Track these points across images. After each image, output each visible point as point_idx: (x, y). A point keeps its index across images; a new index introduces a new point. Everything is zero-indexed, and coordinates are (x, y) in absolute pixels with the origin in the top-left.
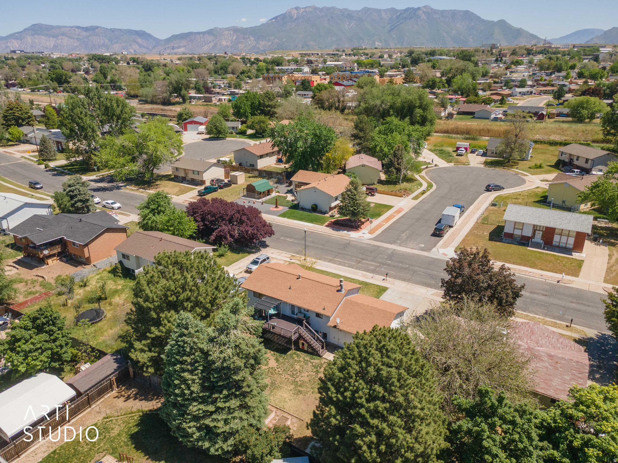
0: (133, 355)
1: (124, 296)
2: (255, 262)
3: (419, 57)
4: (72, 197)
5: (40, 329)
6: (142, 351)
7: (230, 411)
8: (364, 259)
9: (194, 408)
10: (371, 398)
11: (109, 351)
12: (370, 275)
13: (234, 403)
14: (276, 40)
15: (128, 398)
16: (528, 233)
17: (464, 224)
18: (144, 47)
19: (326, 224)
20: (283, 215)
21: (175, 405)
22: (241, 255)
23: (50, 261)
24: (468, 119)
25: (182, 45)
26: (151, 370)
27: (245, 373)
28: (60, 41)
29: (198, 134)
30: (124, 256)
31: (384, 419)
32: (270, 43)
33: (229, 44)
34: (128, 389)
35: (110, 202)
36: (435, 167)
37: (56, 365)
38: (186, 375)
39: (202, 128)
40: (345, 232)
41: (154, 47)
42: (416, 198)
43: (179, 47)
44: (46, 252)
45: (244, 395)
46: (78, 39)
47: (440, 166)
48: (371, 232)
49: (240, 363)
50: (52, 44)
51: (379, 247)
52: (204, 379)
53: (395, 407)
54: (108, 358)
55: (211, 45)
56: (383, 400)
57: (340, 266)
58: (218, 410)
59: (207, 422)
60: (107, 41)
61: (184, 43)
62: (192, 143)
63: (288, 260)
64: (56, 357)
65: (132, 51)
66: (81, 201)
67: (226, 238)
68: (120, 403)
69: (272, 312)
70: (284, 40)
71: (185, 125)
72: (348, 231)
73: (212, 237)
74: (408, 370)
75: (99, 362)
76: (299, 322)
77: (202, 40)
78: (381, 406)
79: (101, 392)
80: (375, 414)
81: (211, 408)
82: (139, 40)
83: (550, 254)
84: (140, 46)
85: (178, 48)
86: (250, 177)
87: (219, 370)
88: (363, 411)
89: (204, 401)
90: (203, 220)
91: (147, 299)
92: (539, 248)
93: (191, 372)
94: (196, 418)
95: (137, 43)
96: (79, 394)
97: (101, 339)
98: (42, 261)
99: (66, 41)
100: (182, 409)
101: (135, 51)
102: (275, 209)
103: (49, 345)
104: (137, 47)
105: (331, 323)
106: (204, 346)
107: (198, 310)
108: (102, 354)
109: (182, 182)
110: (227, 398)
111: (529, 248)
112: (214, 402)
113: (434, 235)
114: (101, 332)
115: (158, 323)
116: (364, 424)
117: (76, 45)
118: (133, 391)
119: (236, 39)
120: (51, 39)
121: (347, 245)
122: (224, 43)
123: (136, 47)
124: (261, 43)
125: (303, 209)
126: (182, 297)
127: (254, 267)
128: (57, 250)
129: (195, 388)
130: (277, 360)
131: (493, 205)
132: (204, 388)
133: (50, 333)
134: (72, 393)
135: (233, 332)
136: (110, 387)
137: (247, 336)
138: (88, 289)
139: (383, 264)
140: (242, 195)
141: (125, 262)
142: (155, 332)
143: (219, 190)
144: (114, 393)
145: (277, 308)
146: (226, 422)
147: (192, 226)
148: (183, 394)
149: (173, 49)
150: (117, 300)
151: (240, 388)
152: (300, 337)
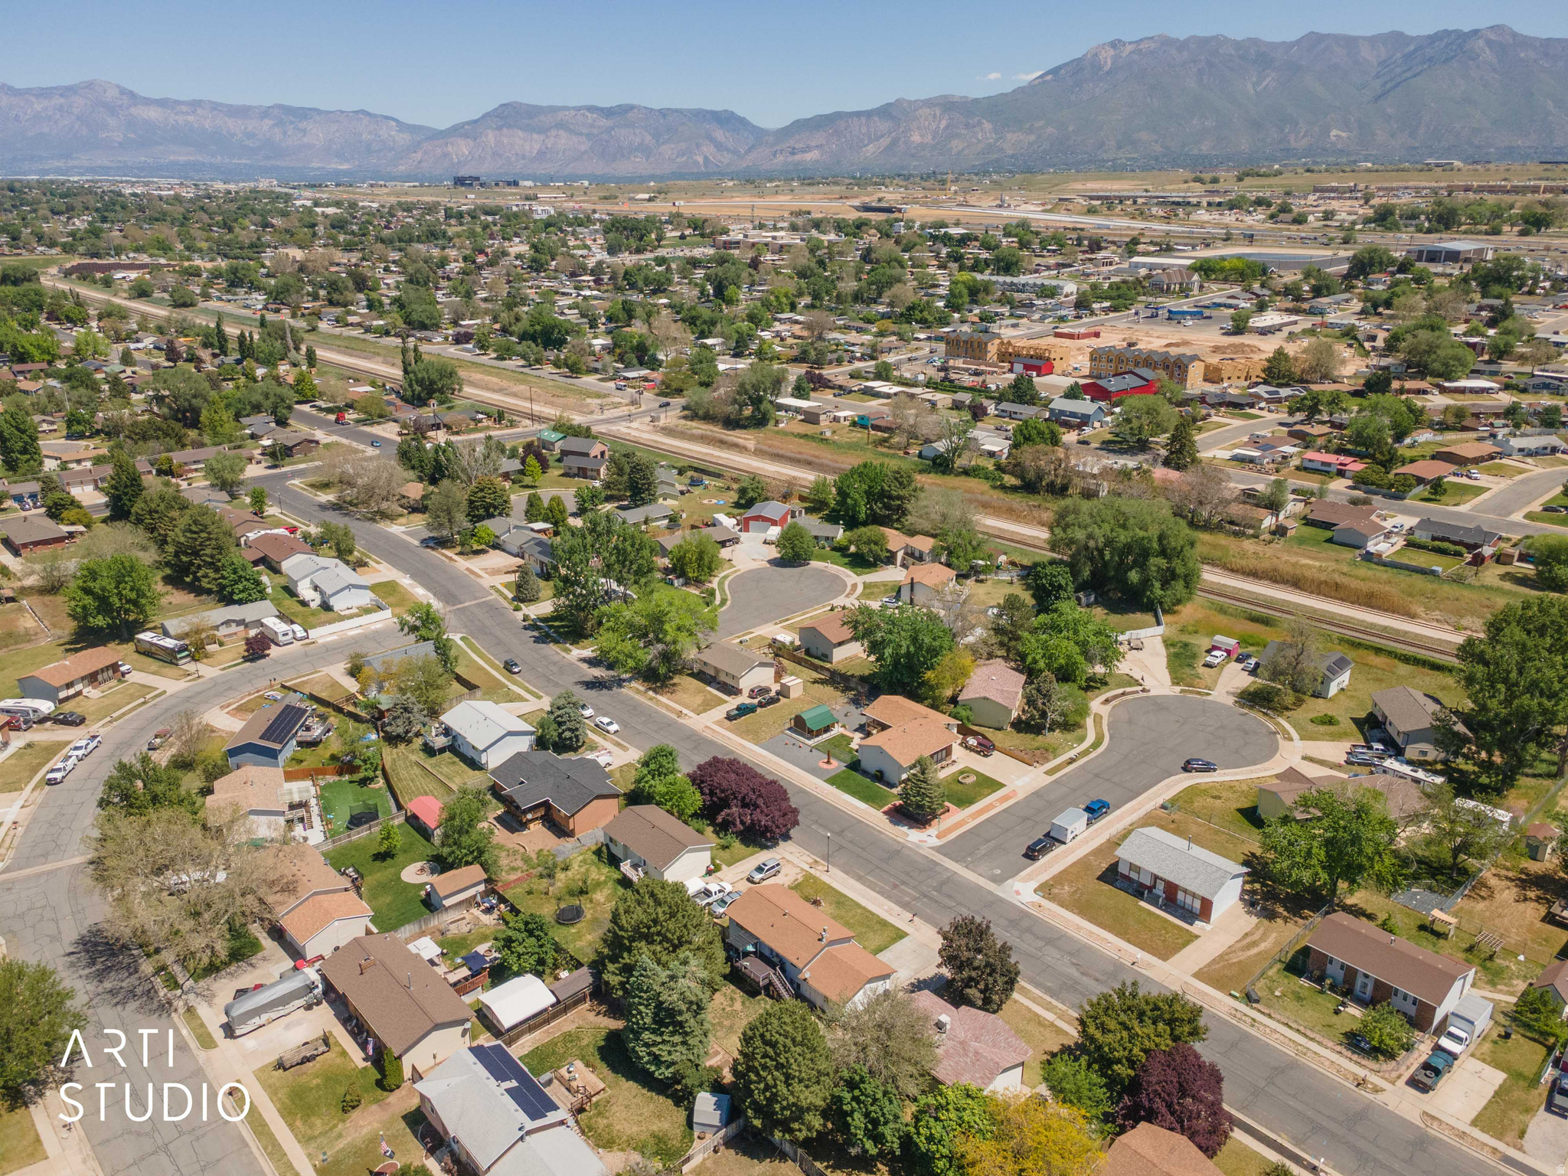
0: (605, 977)
1: (607, 891)
2: (760, 869)
3: (1371, 258)
4: (560, 724)
5: (531, 933)
6: (614, 973)
7: (674, 1045)
8: (904, 883)
9: (646, 1036)
10: (765, 1056)
11: (585, 960)
12: (897, 909)
13: (677, 1039)
14: (1050, 130)
15: (599, 1013)
16: (1147, 881)
17: (1086, 841)
18: (728, 150)
19: (886, 808)
20: (832, 781)
21: (632, 1031)
22: (751, 849)
23: (532, 825)
24: (1317, 543)
25: (813, 144)
26: (620, 993)
27: (687, 1016)
28: (552, 140)
29: (765, 542)
30: (611, 840)
31: (770, 1073)
32: (1032, 138)
33: (928, 139)
34: (600, 1004)
35: (606, 720)
36: (1142, 694)
37: (540, 968)
38: (641, 1008)
39: (774, 532)
40: (905, 829)
41: (749, 150)
42: (1049, 773)
43: (807, 149)
44: (529, 816)
45: (686, 1034)
46: (589, 136)
47: (1152, 693)
48: (938, 837)
49: (684, 1007)
50: (537, 147)
51: (937, 864)
52: (656, 1014)
53: (779, 1067)
54: (585, 970)
55: (885, 142)
56: (772, 1059)
57: (869, 891)
58: (664, 1042)
59: (654, 1049)
60: (648, 138)
61: (819, 138)
62: (750, 571)
63: (806, 867)
64: (541, 962)
65: (700, 159)
66: (569, 730)
67: (735, 825)
68: (591, 1016)
69: (750, 948)
70: (1071, 129)
71: (747, 520)
72: (911, 827)
73: (719, 819)
74: (793, 1040)
75: (576, 973)
76: (773, 966)
77: (864, 130)
78: (770, 1063)
79: (576, 1003)
80: (765, 1067)
81: (659, 1039)
82: (719, 134)
83: (1158, 916)
84: (719, 147)
85: (803, 151)
86: (815, 682)
87: (667, 1010)
88: (756, 1064)
89: (654, 1032)
90: (712, 793)
91: (622, 928)
92: (1155, 904)
93: (646, 1006)
94: (647, 1045)
95: (712, 140)
96: (558, 1002)
97: (579, 944)
98: (524, 826)
99: (563, 141)
100: (637, 1035)
101: (706, 159)
102: (826, 766)
103: (537, 950)
104: (712, 149)
105: (801, 976)
106: (658, 989)
107: (666, 945)
108: (579, 965)
109: (709, 684)
110: (673, 1033)
111: (1142, 904)
112: (662, 1034)
113: (1026, 856)
114: (579, 936)
115: (629, 950)
116: (758, 1074)
117: (583, 148)
118: (603, 1008)
119: (947, 128)
120: (535, 136)
121: (896, 853)
122: (916, 138)
123: (708, 149)
124: (1009, 136)
125: (865, 773)
126: (653, 930)
127: (758, 877)
128: (541, 812)
129: (648, 1020)
130: (743, 1003)
131: (1163, 807)
132: (655, 1022)
133: (538, 938)
134: (553, 1000)
135: (681, 980)
136: (583, 1000)
137: (693, 985)
138: (569, 873)
139: (925, 896)
140: (788, 726)
141: (612, 846)
142: (627, 959)
143: (759, 710)
144: (587, 1005)
145: (755, 945)
146: (670, 1053)
147: (695, 799)
148: (637, 1023)
149: (793, 154)
150: (599, 896)
151: (682, 1027)
152: (771, 983)
